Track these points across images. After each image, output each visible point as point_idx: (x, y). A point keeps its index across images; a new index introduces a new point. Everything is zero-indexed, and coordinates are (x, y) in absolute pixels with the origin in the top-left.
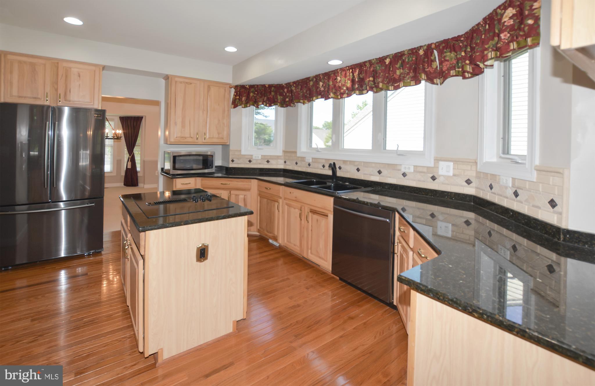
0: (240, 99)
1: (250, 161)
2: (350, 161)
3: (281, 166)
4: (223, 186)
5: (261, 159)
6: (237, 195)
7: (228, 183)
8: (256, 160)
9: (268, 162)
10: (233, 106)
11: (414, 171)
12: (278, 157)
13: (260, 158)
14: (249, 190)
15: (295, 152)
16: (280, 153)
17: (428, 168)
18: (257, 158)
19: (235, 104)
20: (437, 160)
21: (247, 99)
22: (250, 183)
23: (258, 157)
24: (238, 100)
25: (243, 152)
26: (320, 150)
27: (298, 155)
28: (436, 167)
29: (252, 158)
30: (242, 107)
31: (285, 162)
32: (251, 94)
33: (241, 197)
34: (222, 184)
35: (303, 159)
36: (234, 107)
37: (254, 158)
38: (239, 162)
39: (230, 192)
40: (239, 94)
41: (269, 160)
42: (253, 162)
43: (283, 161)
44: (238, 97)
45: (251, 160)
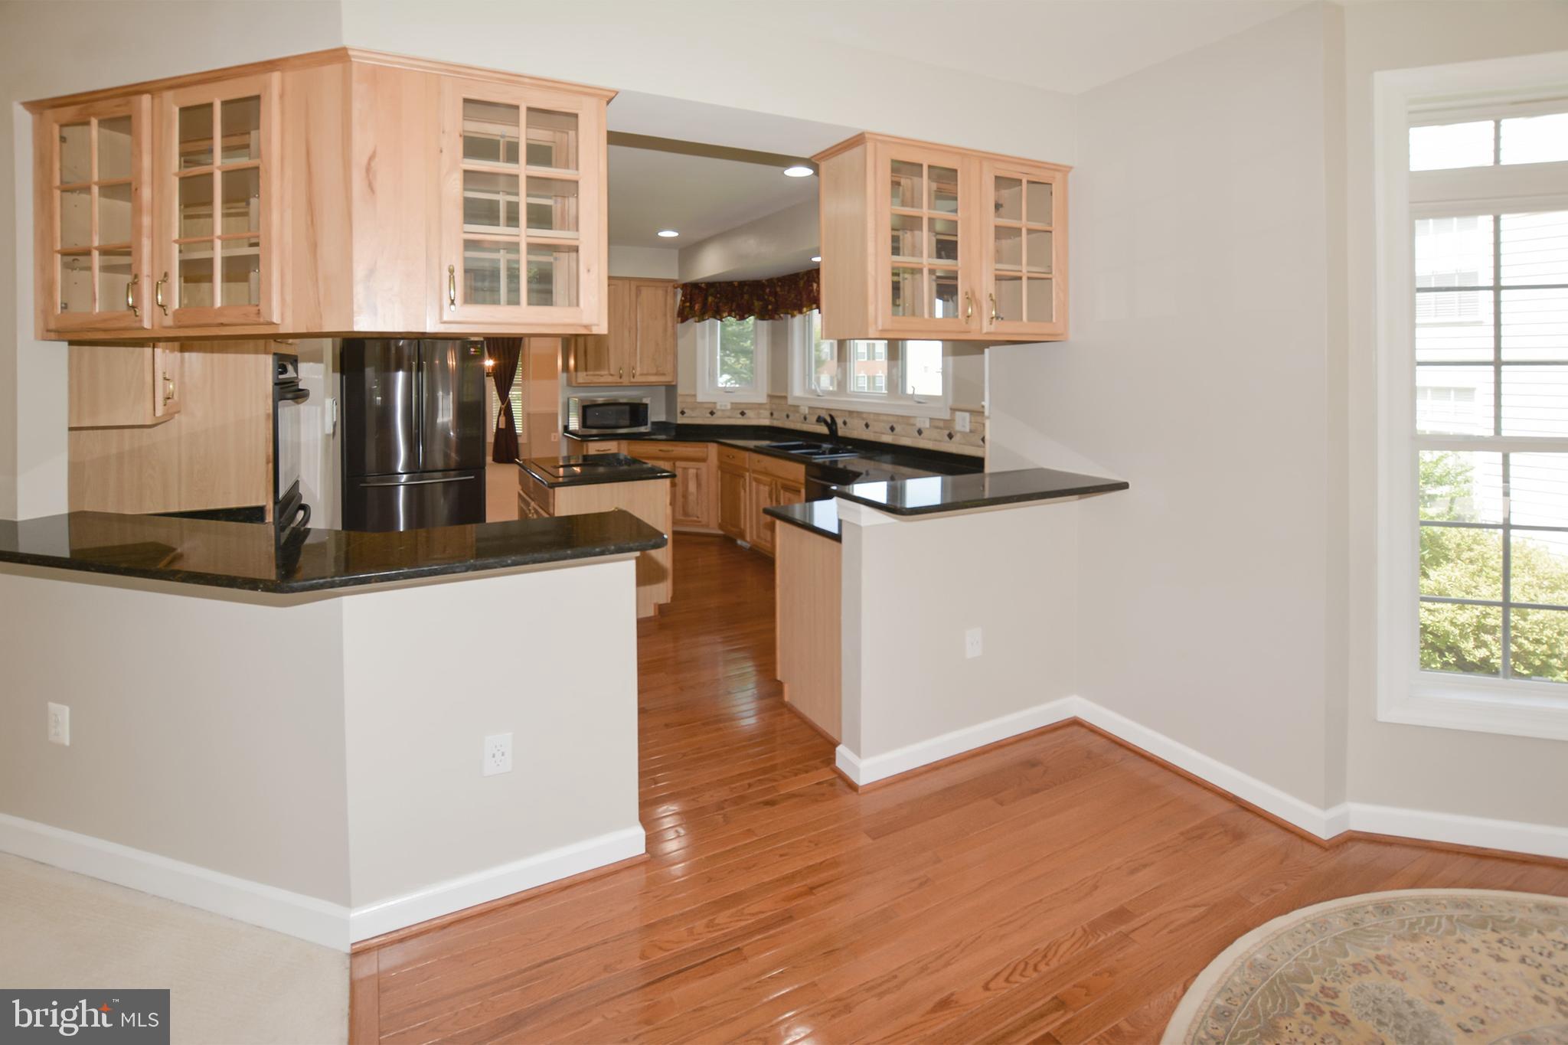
0: (692, 307)
1: (712, 413)
2: (858, 412)
3: (765, 422)
4: (662, 454)
5: (732, 409)
6: (685, 469)
7: (670, 448)
8: (723, 410)
9: (743, 414)
10: (680, 319)
11: (930, 426)
12: (759, 406)
13: (729, 407)
14: (704, 460)
15: (785, 398)
16: (762, 399)
17: (945, 421)
18: (723, 408)
19: (683, 315)
20: (953, 410)
21: (702, 309)
22: (705, 450)
23: (725, 406)
24: (688, 309)
25: (700, 398)
26: (821, 394)
27: (790, 401)
28: (952, 420)
29: (715, 408)
30: (696, 322)
31: (772, 414)
32: (710, 299)
33: (692, 472)
34: (660, 450)
35: (796, 408)
36: (683, 321)
37: (718, 407)
38: (693, 415)
39: (674, 464)
40: (691, 298)
41: (745, 411)
42: (718, 414)
43: (767, 413)
44: (688, 304)
45: (715, 411)
